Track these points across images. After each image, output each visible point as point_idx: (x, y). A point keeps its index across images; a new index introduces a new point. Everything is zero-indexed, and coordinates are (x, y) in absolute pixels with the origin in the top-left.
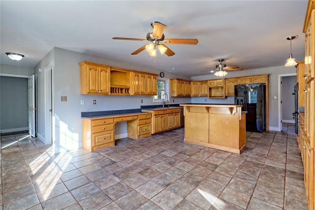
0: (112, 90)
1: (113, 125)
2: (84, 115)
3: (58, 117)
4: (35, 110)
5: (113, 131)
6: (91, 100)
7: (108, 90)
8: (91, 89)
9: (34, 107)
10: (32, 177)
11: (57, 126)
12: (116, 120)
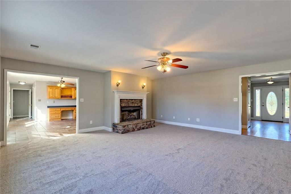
0: (62, 97)
1: (60, 111)
2: (48, 107)
3: (37, 108)
4: (31, 106)
5: (60, 114)
6: (52, 101)
7: (59, 97)
8: (50, 96)
9: (31, 104)
10: (25, 124)
11: (37, 111)
12: (62, 110)
